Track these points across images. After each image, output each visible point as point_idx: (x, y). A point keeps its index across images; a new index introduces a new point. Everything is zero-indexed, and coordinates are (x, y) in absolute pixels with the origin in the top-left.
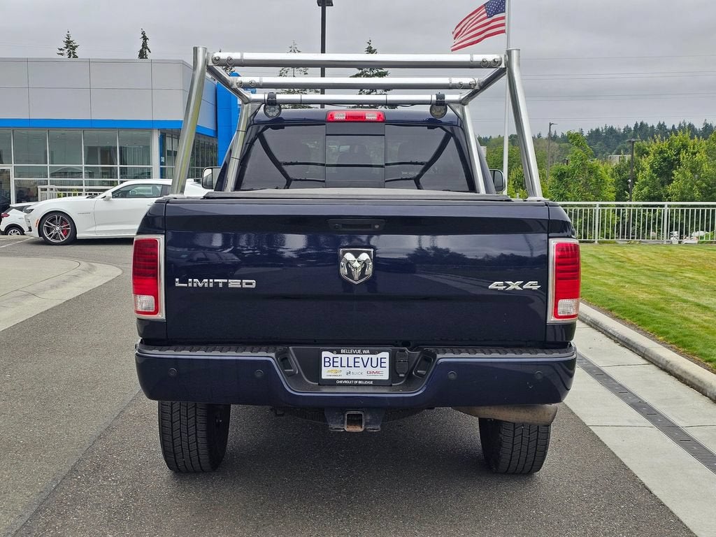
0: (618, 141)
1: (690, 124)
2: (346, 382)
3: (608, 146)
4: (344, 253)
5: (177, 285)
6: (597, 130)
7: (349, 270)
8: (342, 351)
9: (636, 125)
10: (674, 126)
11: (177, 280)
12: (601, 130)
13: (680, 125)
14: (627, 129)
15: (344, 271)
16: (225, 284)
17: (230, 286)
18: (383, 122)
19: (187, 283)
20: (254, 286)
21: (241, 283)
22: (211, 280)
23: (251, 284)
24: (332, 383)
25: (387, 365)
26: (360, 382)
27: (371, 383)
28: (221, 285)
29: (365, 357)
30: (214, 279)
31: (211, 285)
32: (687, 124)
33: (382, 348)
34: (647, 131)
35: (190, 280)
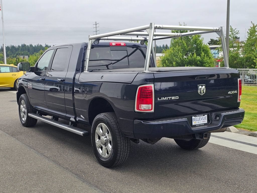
0: (16, 51)
1: (41, 45)
2: (198, 125)
3: (13, 53)
4: (199, 86)
5: (158, 100)
6: (8, 47)
7: (200, 91)
8: (197, 116)
9: (22, 45)
10: (35, 45)
11: (158, 98)
12: (9, 47)
13: (37, 45)
14: (19, 46)
15: (199, 91)
16: (171, 98)
17: (172, 99)
18: (126, 46)
19: (161, 99)
20: (178, 98)
21: (175, 98)
22: (167, 98)
23: (177, 98)
24: (195, 126)
25: (206, 119)
26: (201, 125)
27: (204, 124)
28: (170, 99)
29: (202, 117)
30: (168, 97)
31: (167, 99)
32: (40, 45)
33: (205, 114)
34: (26, 47)
35: (162, 98)
